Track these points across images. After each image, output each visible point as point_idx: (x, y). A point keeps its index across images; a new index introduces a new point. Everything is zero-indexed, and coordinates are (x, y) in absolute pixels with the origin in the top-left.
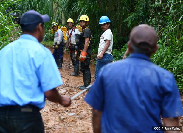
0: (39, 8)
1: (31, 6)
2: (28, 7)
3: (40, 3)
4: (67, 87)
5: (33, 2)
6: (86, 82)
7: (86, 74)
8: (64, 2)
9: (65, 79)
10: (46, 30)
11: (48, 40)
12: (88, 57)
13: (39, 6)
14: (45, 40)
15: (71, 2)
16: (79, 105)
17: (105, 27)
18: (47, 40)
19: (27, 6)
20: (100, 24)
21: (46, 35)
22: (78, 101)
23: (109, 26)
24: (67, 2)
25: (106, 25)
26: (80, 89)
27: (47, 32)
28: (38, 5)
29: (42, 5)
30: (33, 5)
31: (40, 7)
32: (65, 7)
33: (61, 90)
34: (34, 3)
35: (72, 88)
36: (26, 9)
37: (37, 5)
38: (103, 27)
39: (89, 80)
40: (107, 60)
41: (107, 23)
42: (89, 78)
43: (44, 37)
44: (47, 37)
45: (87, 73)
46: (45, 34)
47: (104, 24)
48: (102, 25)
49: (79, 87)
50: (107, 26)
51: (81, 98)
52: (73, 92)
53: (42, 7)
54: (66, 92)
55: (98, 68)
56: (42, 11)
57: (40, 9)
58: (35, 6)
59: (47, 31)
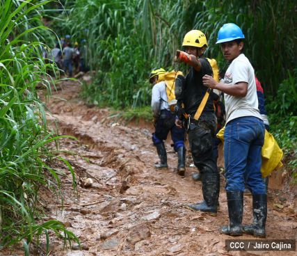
0: (123, 32)
1: (105, 26)
2: (97, 31)
3: (124, 19)
4: (165, 207)
5: (109, 19)
6: (208, 191)
7: (207, 171)
8: (176, 13)
9: (166, 188)
10: (140, 80)
11: (144, 105)
12: (207, 132)
13: (122, 25)
14: (138, 104)
15: (191, 13)
16: (184, 248)
17: (232, 50)
18: (142, 103)
19: (96, 29)
20: (219, 41)
21: (140, 93)
22: (185, 237)
23: (241, 49)
24: (183, 12)
25: (235, 46)
26: (194, 208)
27: (141, 86)
28: (119, 24)
29: (128, 24)
30: (109, 25)
31: (125, 28)
32: (179, 25)
33: (149, 213)
34: (111, 21)
35: (177, 207)
36: (95, 36)
37: (117, 24)
38: (226, 50)
39: (215, 185)
40: (248, 132)
41: (238, 41)
42: (215, 181)
43: (134, 97)
44: (142, 97)
45: (208, 169)
46: (138, 90)
47: (230, 44)
48: (223, 44)
49: (193, 206)
50: (237, 49)
51: (194, 230)
52: (177, 217)
53: (131, 27)
54: (160, 217)
55: (229, 154)
56: (129, 37)
57: (126, 32)
58: (115, 28)
59: (141, 84)
